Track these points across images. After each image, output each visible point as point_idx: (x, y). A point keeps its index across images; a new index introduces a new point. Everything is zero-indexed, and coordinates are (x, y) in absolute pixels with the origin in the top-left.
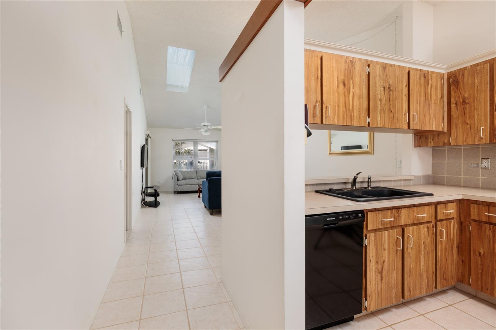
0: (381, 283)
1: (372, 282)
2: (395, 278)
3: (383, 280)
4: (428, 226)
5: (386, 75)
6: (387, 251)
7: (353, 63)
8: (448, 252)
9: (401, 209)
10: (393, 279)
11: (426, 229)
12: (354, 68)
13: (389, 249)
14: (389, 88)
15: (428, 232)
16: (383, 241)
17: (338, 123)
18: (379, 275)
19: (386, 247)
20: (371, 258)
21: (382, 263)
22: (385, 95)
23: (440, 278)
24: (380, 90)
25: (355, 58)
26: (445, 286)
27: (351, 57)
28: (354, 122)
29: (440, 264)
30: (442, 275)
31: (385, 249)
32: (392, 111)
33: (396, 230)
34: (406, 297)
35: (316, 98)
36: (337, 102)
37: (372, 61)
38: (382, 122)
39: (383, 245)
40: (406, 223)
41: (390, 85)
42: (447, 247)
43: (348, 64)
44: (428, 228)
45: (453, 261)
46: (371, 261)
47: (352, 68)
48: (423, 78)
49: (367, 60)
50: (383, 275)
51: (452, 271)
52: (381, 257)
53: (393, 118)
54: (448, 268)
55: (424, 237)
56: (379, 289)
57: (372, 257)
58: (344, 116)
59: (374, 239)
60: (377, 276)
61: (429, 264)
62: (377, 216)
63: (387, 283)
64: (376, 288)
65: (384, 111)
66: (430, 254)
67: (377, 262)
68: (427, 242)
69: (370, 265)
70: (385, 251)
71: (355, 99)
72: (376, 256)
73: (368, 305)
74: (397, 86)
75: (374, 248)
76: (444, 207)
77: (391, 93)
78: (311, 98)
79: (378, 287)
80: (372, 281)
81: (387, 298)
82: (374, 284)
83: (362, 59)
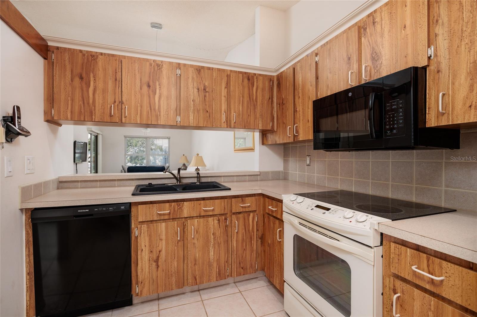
0: (157, 270)
1: (144, 270)
2: (176, 266)
3: (159, 269)
4: (218, 219)
5: (201, 77)
6: (164, 242)
7: (159, 66)
8: (246, 243)
9: (182, 202)
10: (173, 268)
11: (216, 222)
12: (161, 70)
13: (167, 239)
14: (205, 89)
15: (219, 224)
16: (159, 232)
17: (140, 122)
18: (154, 264)
19: (164, 237)
20: (143, 248)
21: (158, 253)
22: (199, 96)
23: (235, 267)
24: (194, 91)
25: (165, 61)
26: (242, 273)
27: (159, 60)
28: (160, 120)
29: (235, 253)
30: (239, 265)
31: (161, 240)
32: (208, 111)
33: (176, 222)
34: (190, 284)
35: (114, 99)
36: (139, 102)
37: (185, 64)
38: (195, 121)
39: (159, 236)
40: (190, 215)
41: (206, 87)
42: (245, 238)
43: (154, 66)
44: (219, 220)
45: (252, 251)
46: (143, 251)
47: (158, 70)
48: (246, 81)
49: (179, 63)
50: (159, 264)
51: (251, 260)
52: (156, 247)
53: (210, 118)
54: (246, 257)
55: (214, 228)
56: (154, 277)
57: (144, 246)
58: (148, 115)
59: (146, 230)
60: (152, 264)
61: (221, 254)
62: (151, 209)
63: (164, 270)
64: (150, 276)
65: (198, 111)
66: (222, 245)
67: (151, 252)
68: (218, 234)
69: (141, 254)
70: (161, 241)
71: (162, 99)
72: (150, 246)
73: (140, 291)
74: (214, 88)
75: (147, 239)
76: (240, 201)
77: (207, 94)
78: (108, 98)
79: (152, 274)
80: (144, 268)
81: (165, 285)
82: (147, 272)
83: (173, 62)
